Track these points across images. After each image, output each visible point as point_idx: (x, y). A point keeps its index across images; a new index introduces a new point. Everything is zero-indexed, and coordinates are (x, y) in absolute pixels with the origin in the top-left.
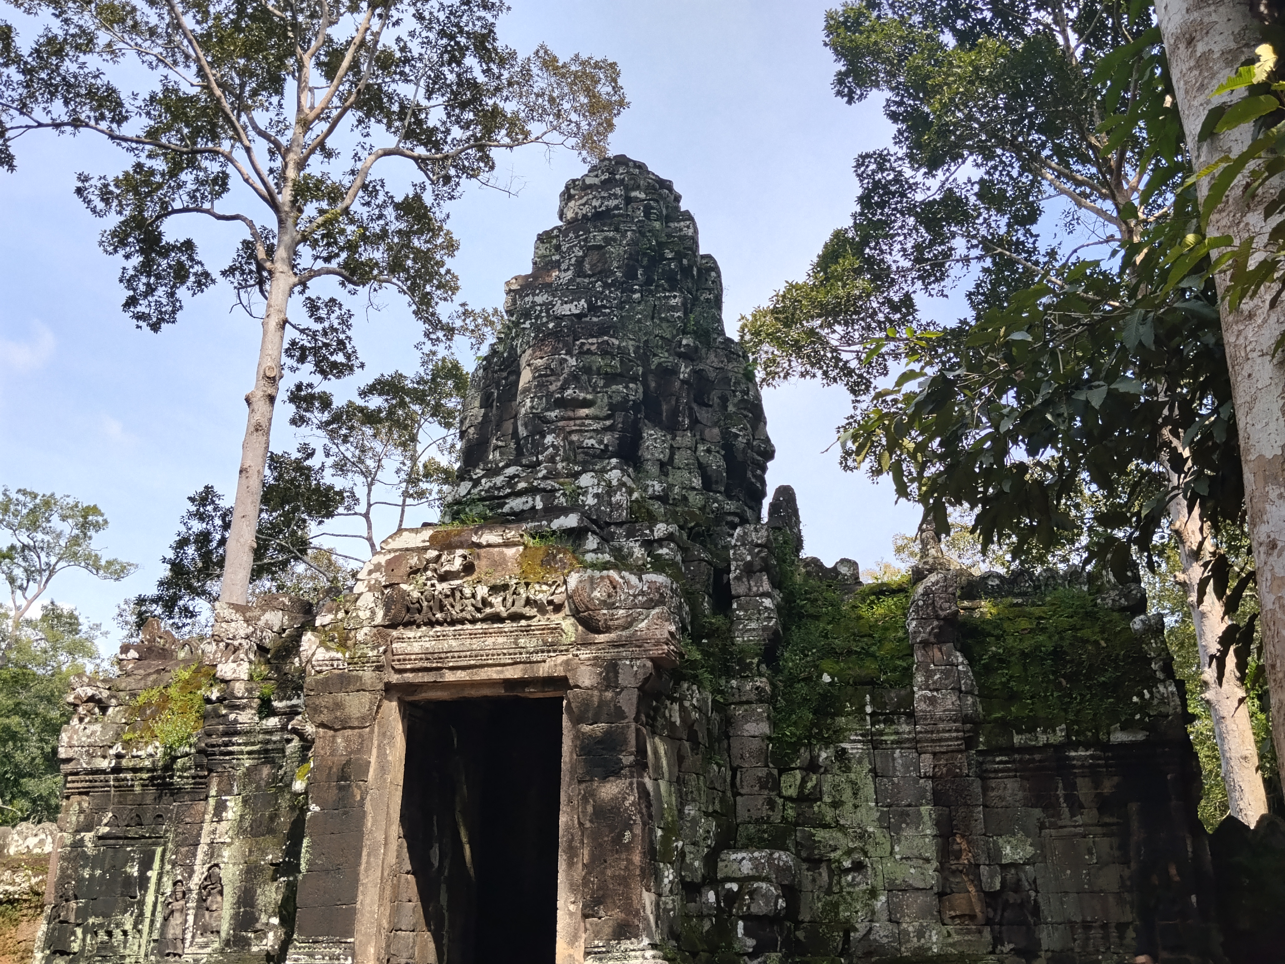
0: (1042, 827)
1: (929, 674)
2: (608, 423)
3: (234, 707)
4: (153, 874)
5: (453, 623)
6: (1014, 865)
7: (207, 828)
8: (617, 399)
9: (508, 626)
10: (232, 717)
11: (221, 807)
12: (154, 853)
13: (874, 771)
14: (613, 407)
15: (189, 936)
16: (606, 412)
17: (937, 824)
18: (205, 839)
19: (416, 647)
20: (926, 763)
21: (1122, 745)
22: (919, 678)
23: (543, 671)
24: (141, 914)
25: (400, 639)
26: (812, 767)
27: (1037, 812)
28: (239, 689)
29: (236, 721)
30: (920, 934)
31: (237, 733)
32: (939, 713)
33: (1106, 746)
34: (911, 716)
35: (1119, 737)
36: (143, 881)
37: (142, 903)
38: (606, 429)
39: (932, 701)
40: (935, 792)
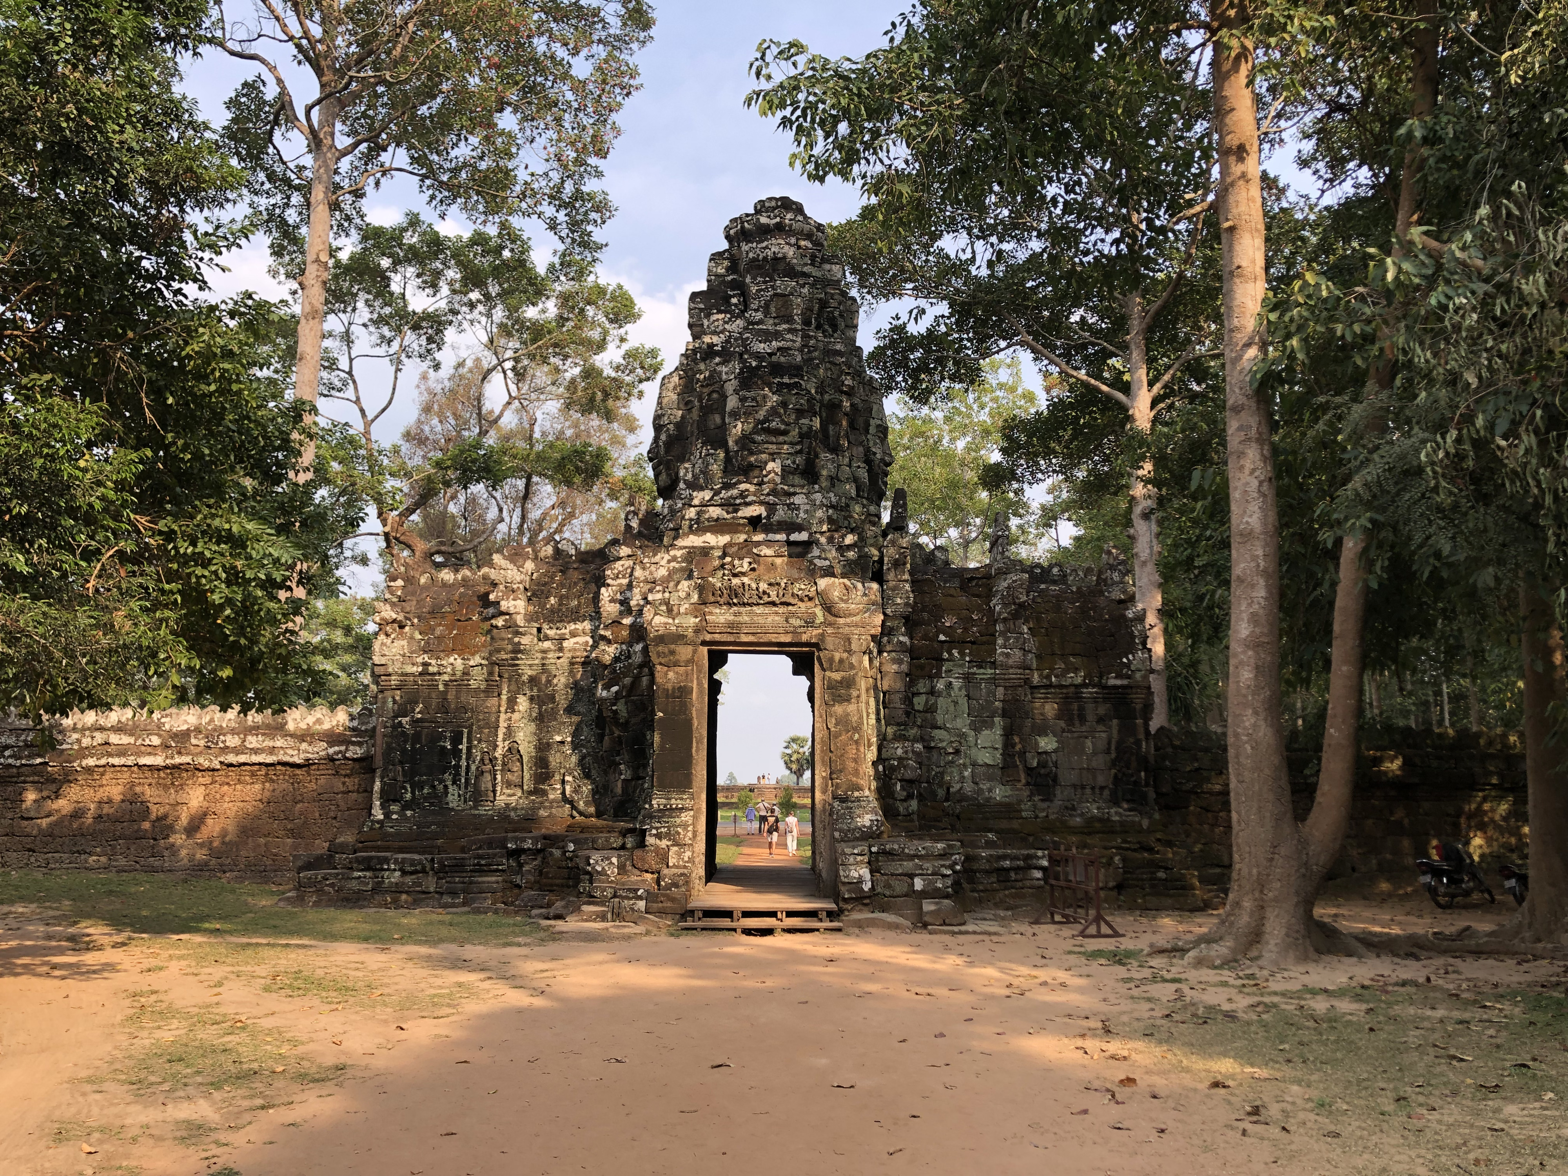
0: (1063, 731)
1: (1007, 639)
2: (798, 447)
3: (517, 633)
4: (463, 747)
5: (744, 605)
6: (1046, 753)
7: (503, 717)
8: (805, 429)
9: (781, 609)
10: (516, 640)
11: (512, 703)
12: (462, 733)
13: (968, 697)
14: (801, 435)
15: (498, 788)
16: (797, 439)
17: (1004, 729)
18: (503, 724)
19: (722, 619)
20: (1000, 691)
21: (1115, 687)
22: (1000, 641)
23: (804, 638)
24: (458, 773)
25: (711, 613)
26: (932, 692)
27: (1062, 724)
28: (520, 620)
29: (519, 643)
30: (990, 790)
31: (520, 651)
32: (1010, 662)
33: (1105, 687)
34: (994, 665)
35: (1113, 682)
36: (457, 753)
37: (458, 767)
38: (798, 452)
39: (1007, 655)
40: (1003, 709)
